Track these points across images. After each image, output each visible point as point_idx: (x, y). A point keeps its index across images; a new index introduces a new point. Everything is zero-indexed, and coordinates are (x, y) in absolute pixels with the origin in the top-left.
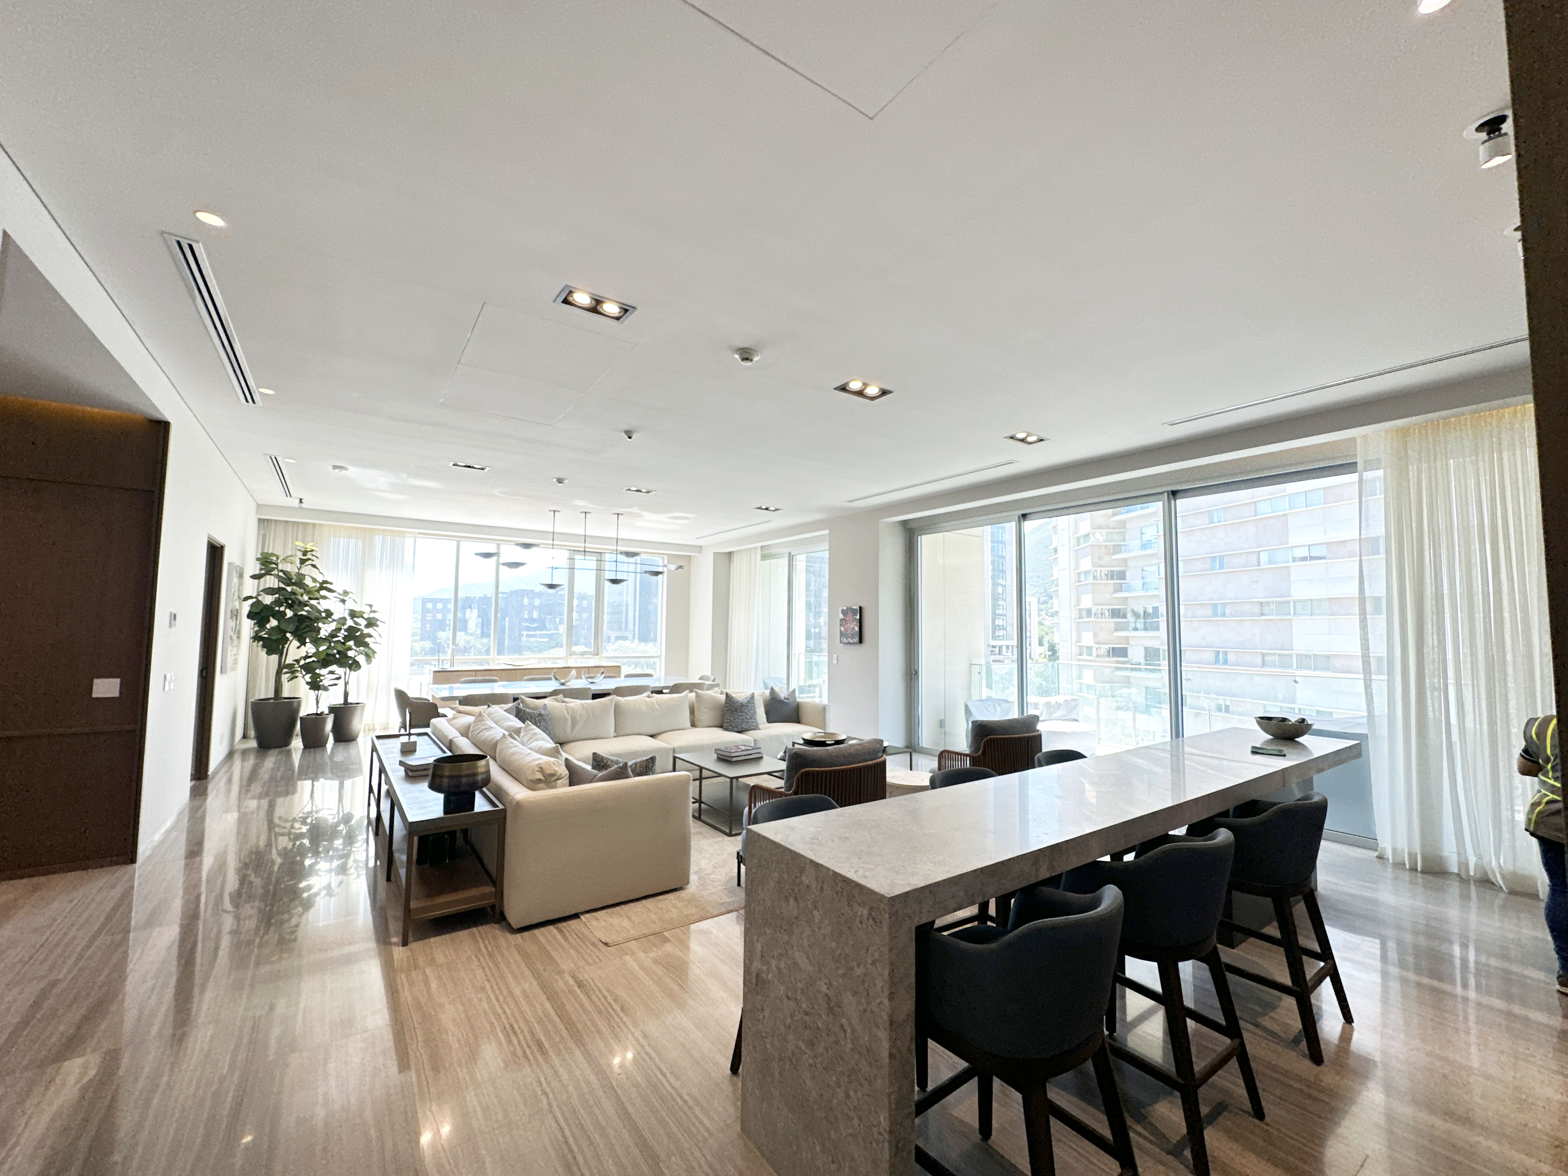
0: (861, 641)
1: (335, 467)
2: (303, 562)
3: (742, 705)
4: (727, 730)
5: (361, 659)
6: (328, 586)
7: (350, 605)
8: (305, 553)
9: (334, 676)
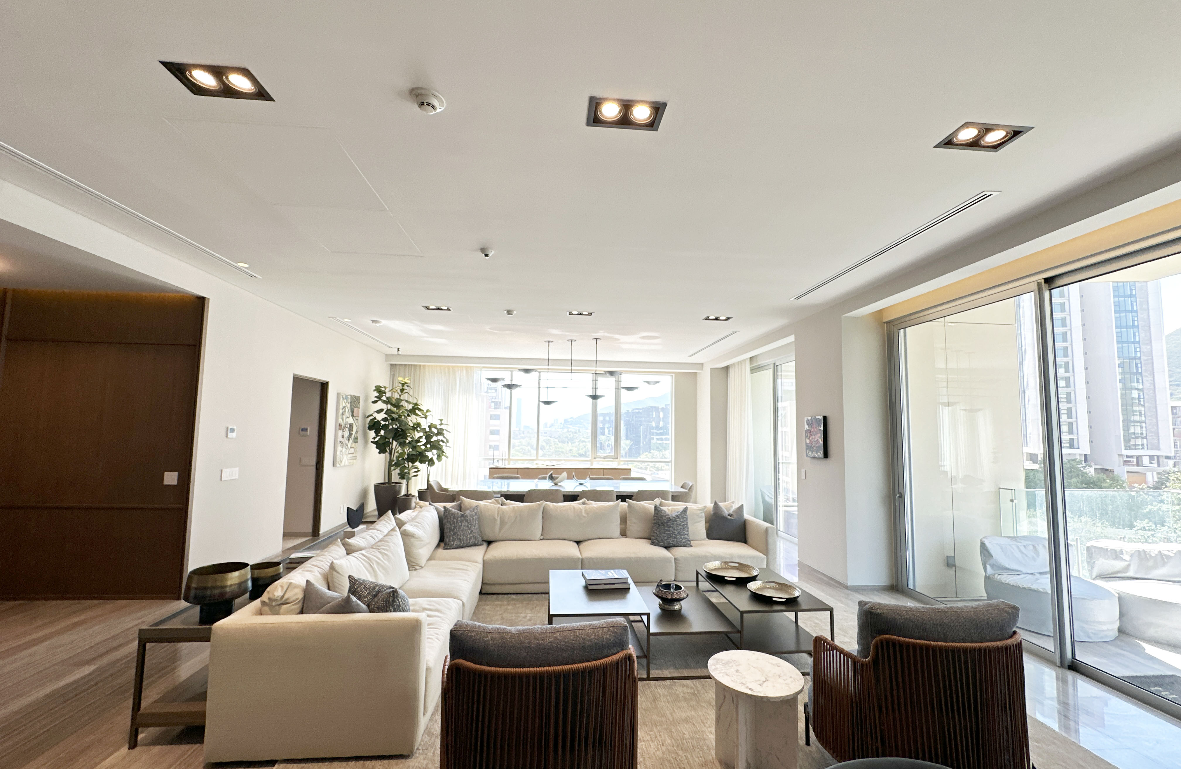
0: (826, 455)
1: (373, 321)
2: (402, 390)
3: (670, 520)
4: (653, 544)
5: (435, 458)
6: (419, 407)
7: (430, 420)
8: (403, 385)
9: (416, 470)
